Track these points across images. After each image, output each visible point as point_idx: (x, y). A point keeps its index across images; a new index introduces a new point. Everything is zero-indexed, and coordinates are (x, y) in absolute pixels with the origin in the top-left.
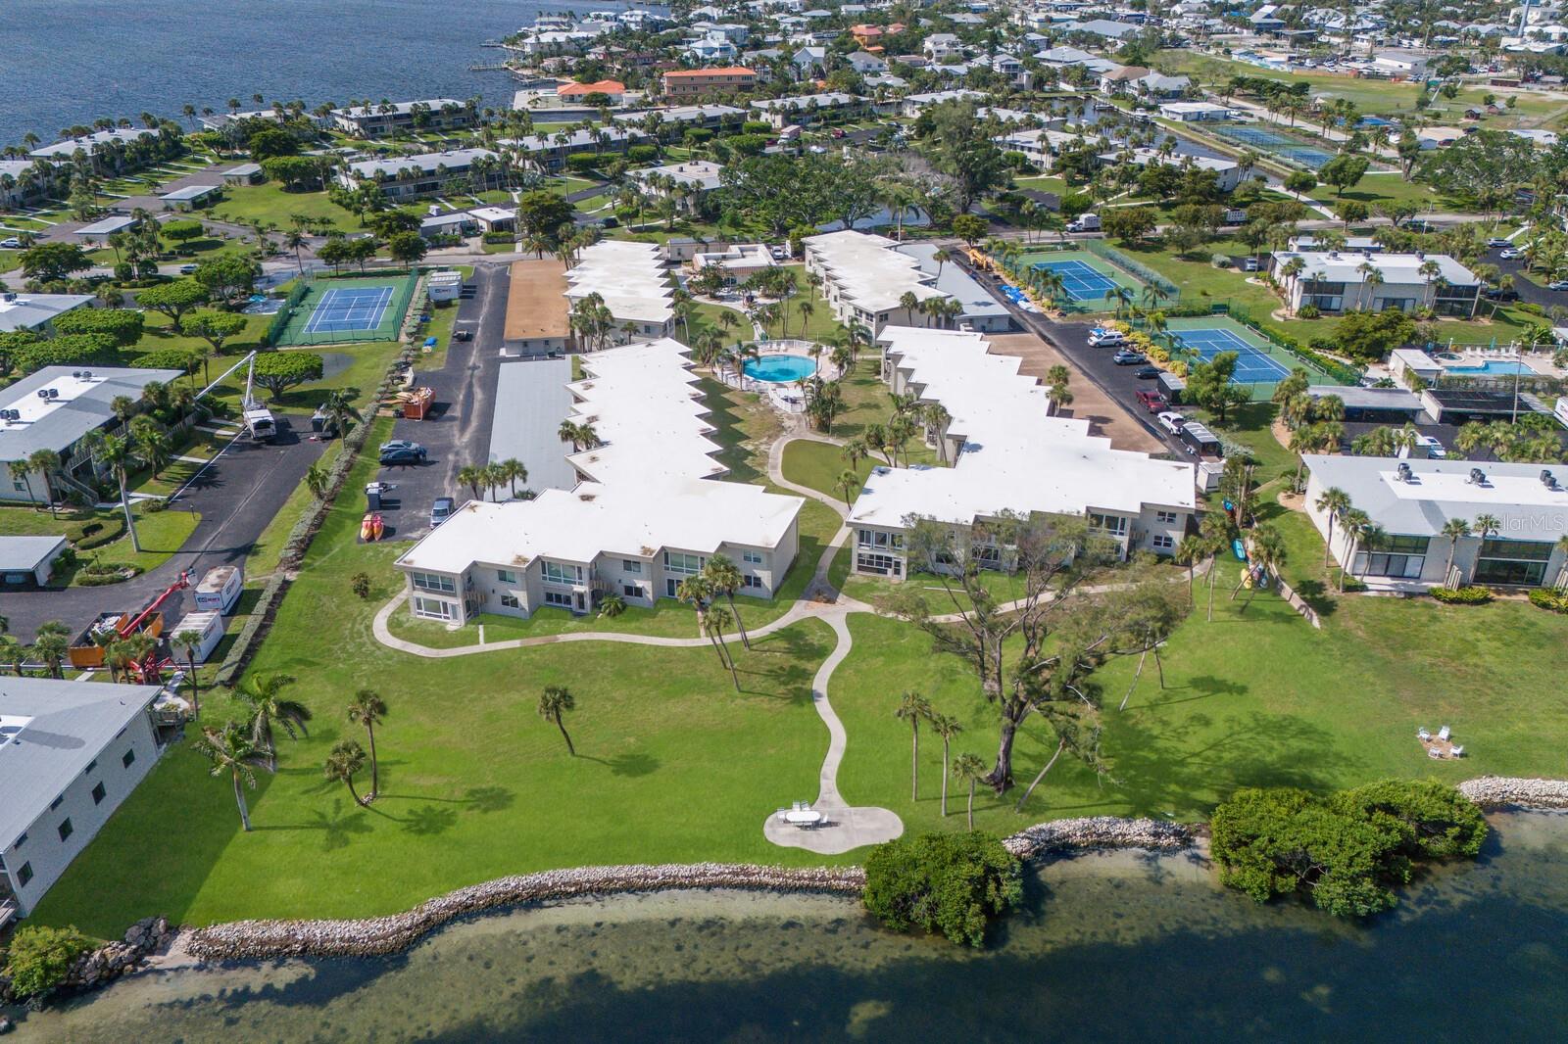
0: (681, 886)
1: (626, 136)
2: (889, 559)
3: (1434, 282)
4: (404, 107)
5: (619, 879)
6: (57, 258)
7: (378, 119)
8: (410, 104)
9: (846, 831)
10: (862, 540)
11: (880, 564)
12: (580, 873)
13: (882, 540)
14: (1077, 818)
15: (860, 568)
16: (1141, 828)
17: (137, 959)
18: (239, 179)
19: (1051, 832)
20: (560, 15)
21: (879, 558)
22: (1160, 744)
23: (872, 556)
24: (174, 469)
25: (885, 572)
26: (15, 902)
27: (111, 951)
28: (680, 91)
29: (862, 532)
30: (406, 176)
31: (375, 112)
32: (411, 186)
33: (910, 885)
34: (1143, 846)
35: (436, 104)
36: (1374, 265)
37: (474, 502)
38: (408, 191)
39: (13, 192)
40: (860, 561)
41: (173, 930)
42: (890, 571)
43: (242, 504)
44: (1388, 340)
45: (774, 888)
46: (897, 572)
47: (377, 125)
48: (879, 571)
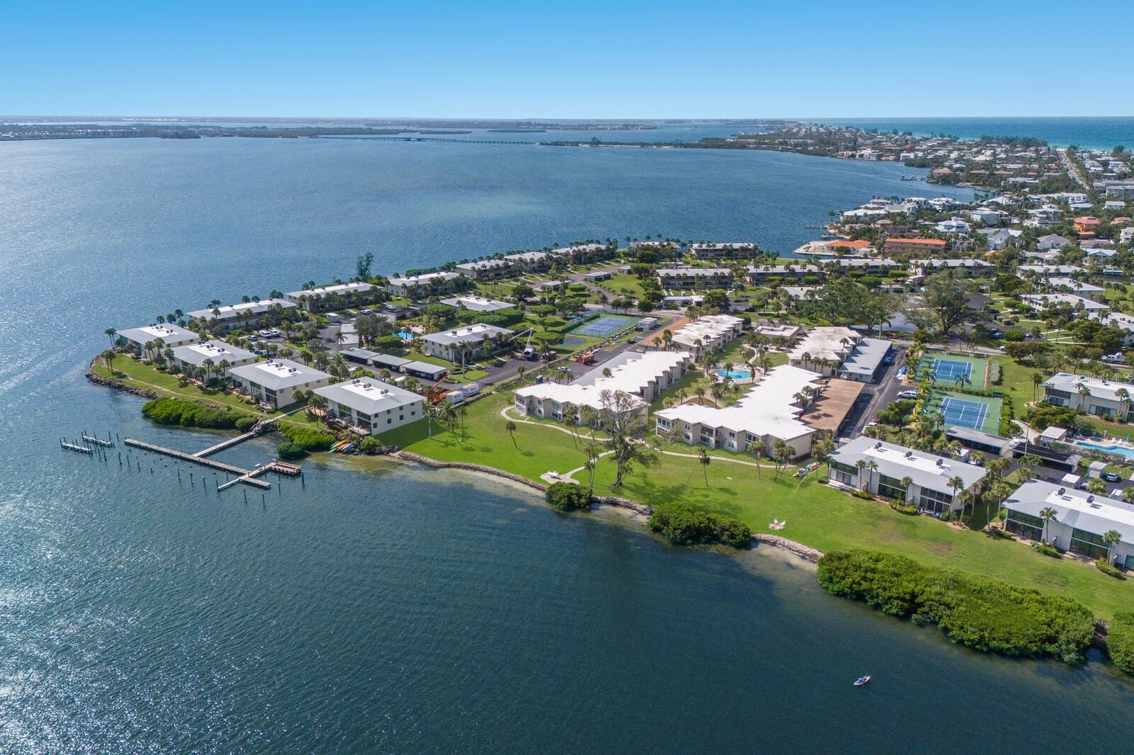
0: (510, 478)
1: (806, 271)
4: (720, 246)
5: (497, 472)
6: (522, 291)
7: (706, 250)
8: (723, 244)
12: (489, 468)
13: (664, 423)
14: (627, 499)
16: (643, 507)
17: (388, 452)
18: (623, 271)
20: (886, 198)
24: (494, 361)
26: (370, 430)
27: (384, 448)
28: (893, 250)
29: (659, 419)
30: (679, 277)
31: (704, 246)
32: (682, 283)
35: (737, 246)
36: (1086, 384)
38: (679, 284)
39: (534, 266)
41: (398, 450)
44: (1050, 421)
45: (530, 485)
47: (705, 253)
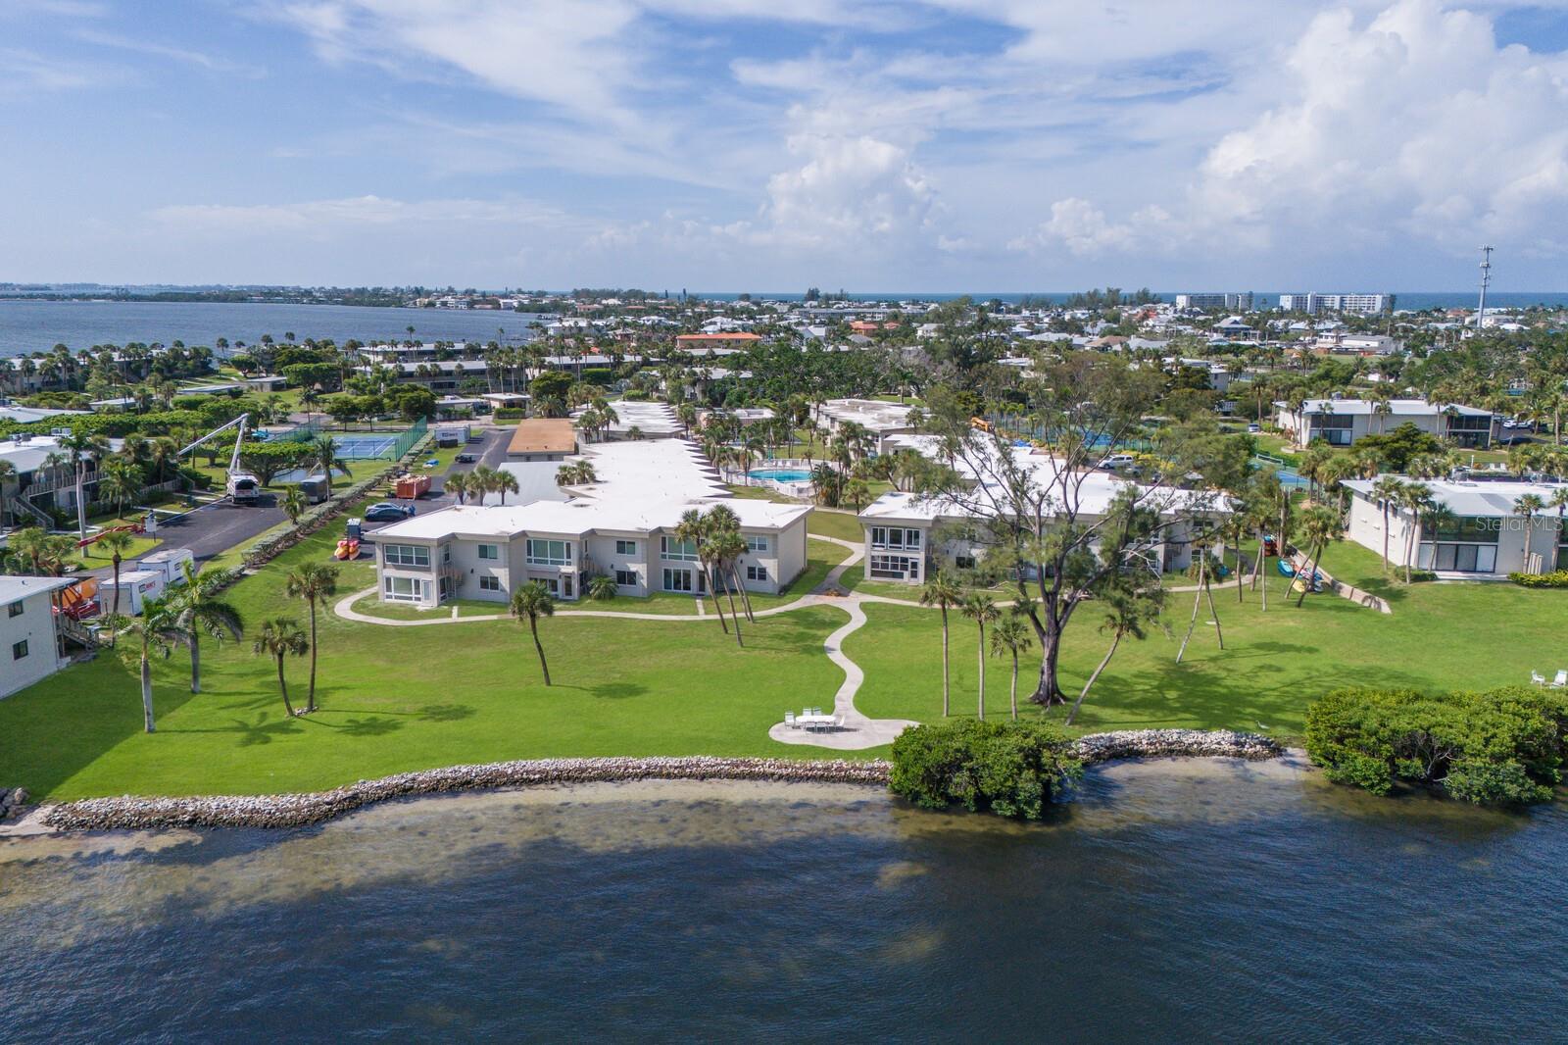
0: (669, 776)
2: (905, 560)
3: (1445, 412)
5: (593, 769)
9: (866, 734)
10: (875, 539)
11: (895, 567)
12: (546, 763)
13: (896, 538)
14: (1142, 729)
15: (874, 574)
16: (1219, 738)
19: (1112, 739)
21: (895, 559)
22: (1228, 682)
23: (886, 558)
25: (901, 576)
29: (875, 531)
33: (946, 753)
34: (1223, 753)
37: (458, 507)
40: (874, 565)
42: (907, 574)
43: (211, 536)
44: (1408, 450)
45: (781, 777)
46: (914, 575)
48: (894, 575)
